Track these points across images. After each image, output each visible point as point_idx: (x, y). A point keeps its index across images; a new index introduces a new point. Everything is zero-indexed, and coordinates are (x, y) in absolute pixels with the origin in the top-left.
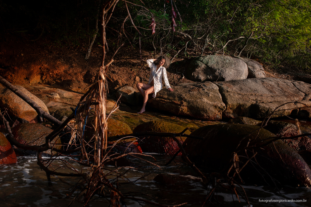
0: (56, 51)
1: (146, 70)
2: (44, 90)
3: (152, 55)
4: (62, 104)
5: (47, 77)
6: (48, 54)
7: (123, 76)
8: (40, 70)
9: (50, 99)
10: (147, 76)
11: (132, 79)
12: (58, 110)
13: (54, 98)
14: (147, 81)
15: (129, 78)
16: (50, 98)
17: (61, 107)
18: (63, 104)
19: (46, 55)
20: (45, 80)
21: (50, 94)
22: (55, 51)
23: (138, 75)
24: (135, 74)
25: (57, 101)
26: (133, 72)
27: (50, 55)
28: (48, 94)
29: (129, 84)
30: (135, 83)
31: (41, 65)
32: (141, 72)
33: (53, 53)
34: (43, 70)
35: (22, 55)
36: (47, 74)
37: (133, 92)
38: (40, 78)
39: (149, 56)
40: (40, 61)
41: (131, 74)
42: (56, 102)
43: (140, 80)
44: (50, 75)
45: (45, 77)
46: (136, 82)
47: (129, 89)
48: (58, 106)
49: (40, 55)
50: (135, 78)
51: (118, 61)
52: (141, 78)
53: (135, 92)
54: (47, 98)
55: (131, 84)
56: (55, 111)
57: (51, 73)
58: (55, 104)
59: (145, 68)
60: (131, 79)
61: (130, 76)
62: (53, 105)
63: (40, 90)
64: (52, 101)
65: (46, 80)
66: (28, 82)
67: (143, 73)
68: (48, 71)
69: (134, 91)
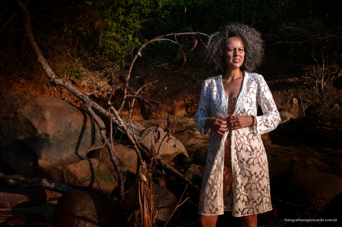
0: (201, 79)
1: (306, 88)
2: (187, 124)
3: (314, 69)
4: (204, 140)
5: (192, 109)
6: (191, 84)
7: (277, 99)
8: (184, 102)
9: (192, 136)
10: (307, 96)
11: (288, 101)
12: (197, 149)
13: (196, 135)
14: (307, 103)
15: (285, 100)
16: (191, 134)
17: (202, 145)
18: (206, 140)
19: (189, 85)
20: (190, 111)
21: (192, 130)
22: (199, 79)
23: (296, 96)
24: (292, 95)
25: (198, 137)
26: (290, 92)
27: (194, 85)
28: (191, 129)
29: (284, 109)
30: (292, 107)
31: (184, 97)
32: (299, 92)
33: (197, 82)
34: (187, 102)
35: (166, 88)
36: (192, 105)
37: (289, 119)
38: (186, 111)
39: (310, 70)
40: (183, 92)
41: (287, 95)
42: (197, 139)
43: (298, 102)
44: (195, 106)
45: (190, 109)
46: (293, 105)
47: (284, 115)
48: (199, 144)
49: (183, 86)
50: (292, 100)
51: (271, 81)
52: (299, 100)
53: (291, 119)
54: (188, 134)
55: (286, 108)
56: (195, 151)
57: (195, 105)
58: (197, 141)
59: (305, 87)
60: (286, 102)
61: (286, 99)
62: (194, 143)
63: (183, 125)
64: (193, 138)
65: (192, 112)
66: (173, 116)
67: (302, 93)
68: (192, 103)
69: (291, 117)
